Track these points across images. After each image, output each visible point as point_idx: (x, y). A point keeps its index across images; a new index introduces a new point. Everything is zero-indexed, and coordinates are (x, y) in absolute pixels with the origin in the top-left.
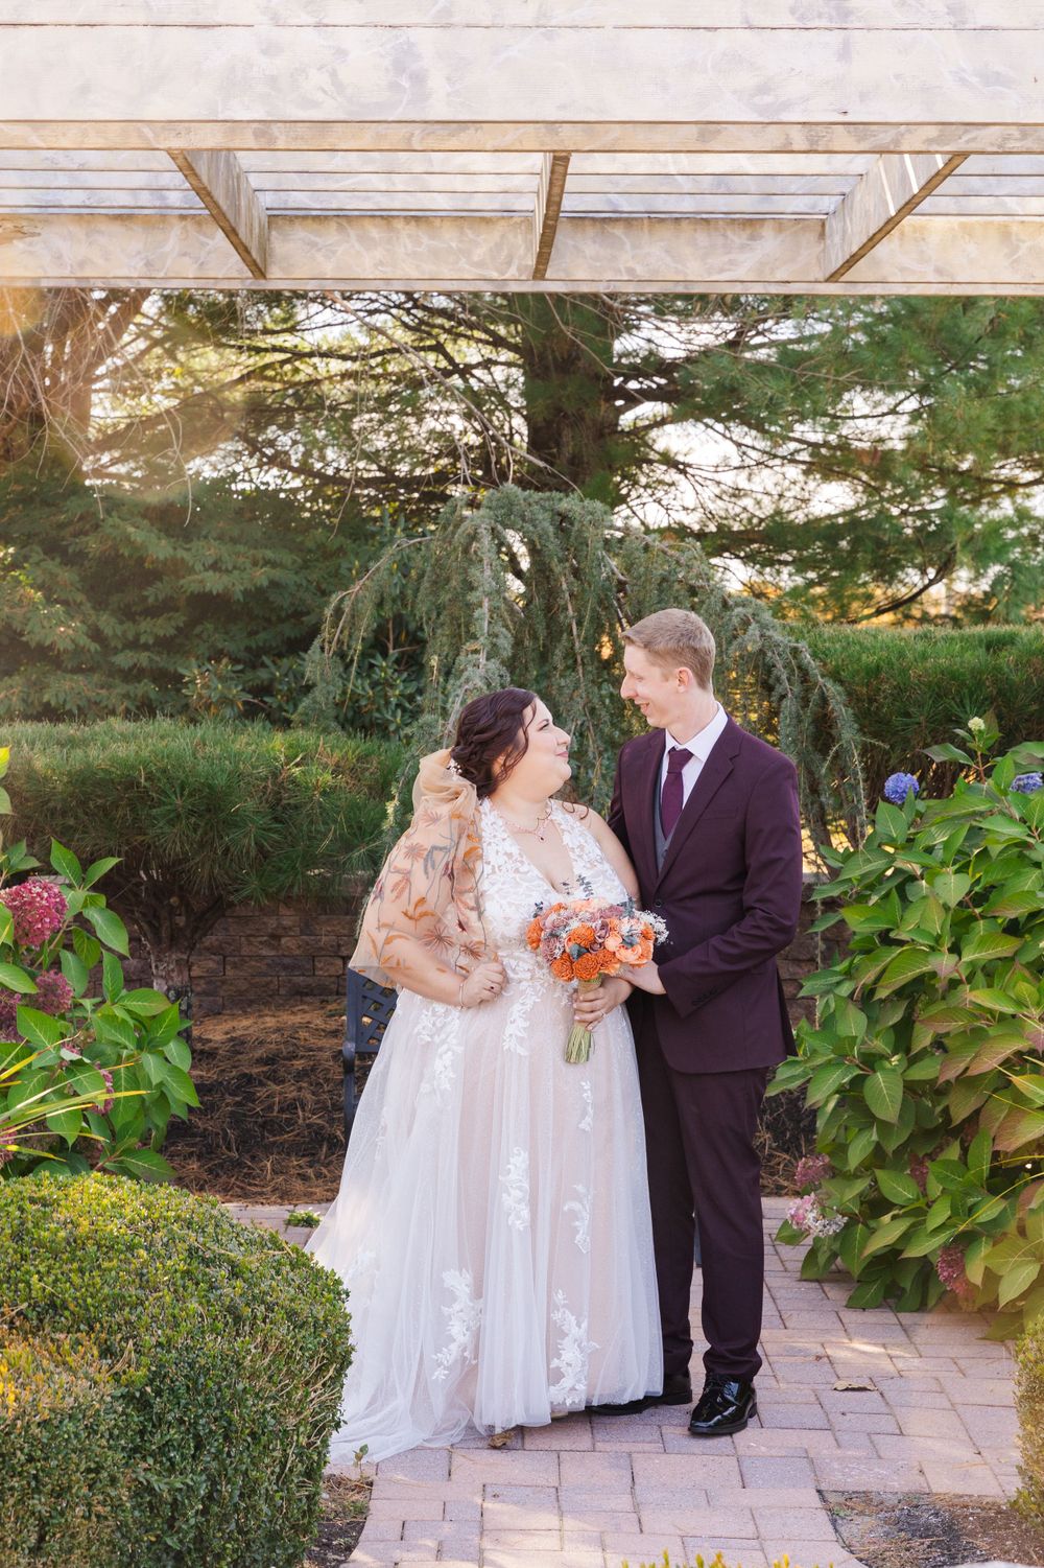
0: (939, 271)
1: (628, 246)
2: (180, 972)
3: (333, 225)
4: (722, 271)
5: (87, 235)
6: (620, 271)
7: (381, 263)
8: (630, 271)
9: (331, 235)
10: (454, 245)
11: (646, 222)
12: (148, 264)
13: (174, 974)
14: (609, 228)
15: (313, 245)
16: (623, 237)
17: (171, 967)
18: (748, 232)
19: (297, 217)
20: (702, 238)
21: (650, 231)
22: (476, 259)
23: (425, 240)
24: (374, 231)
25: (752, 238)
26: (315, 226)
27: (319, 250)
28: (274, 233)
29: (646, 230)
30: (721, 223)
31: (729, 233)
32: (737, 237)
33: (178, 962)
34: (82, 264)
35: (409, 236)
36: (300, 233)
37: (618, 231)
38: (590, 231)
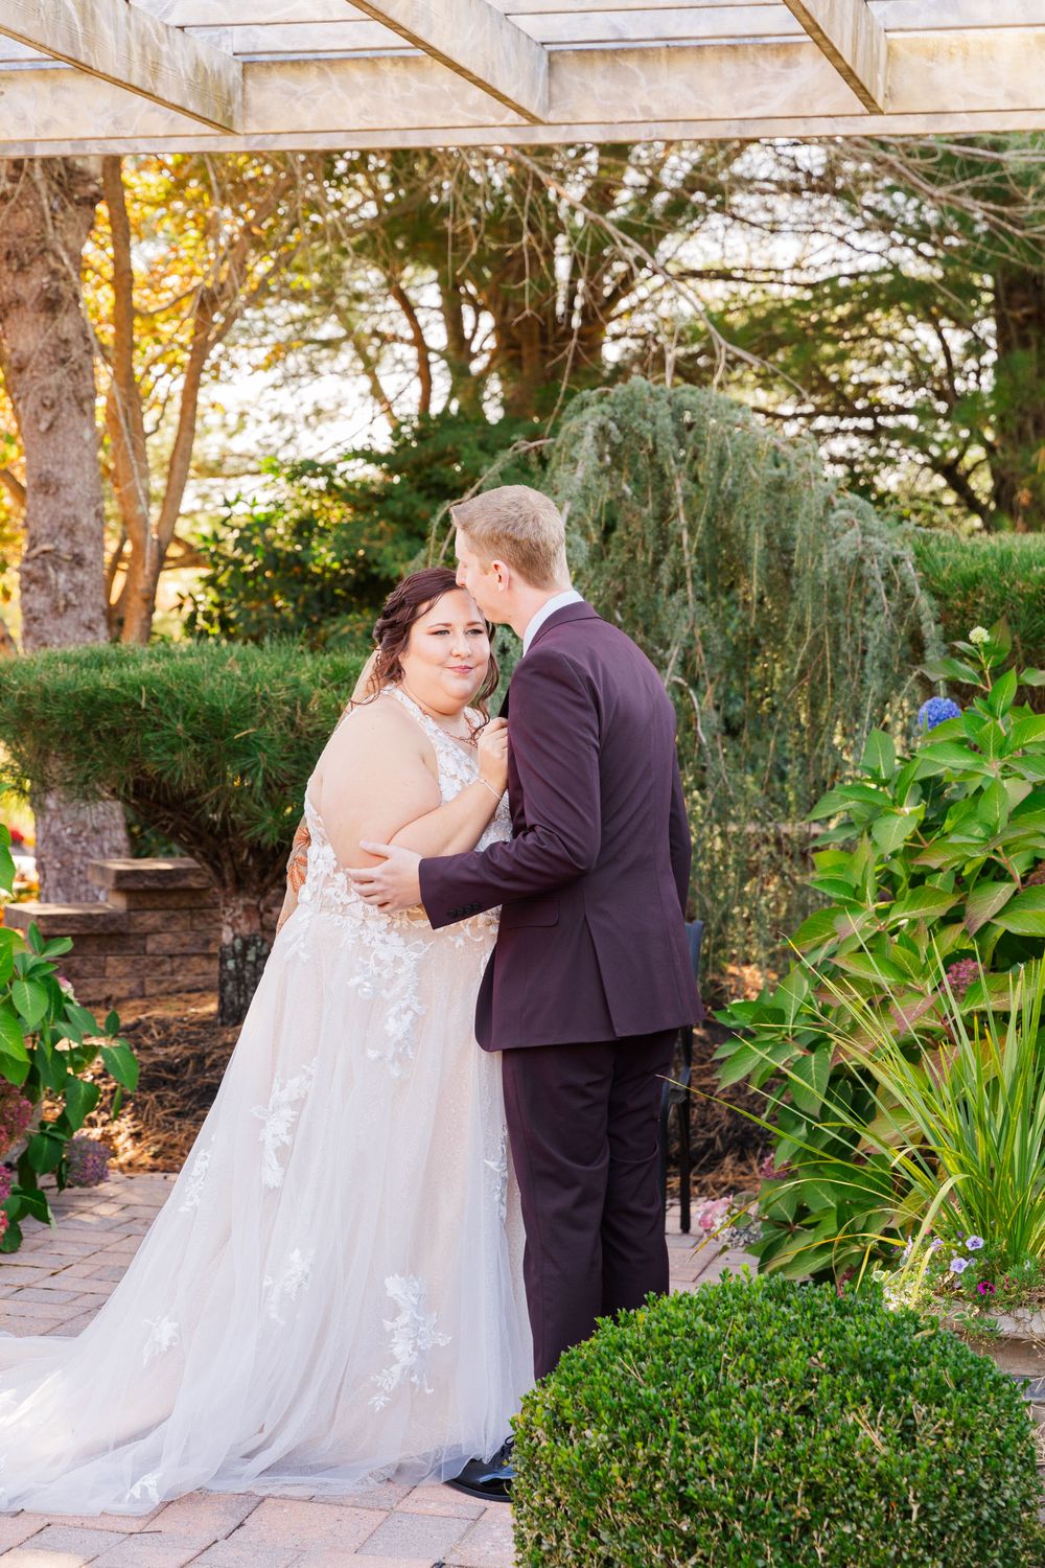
0: (1010, 96)
1: (643, 81)
2: (249, 919)
3: (314, 70)
4: (751, 106)
5: (53, 92)
6: (633, 110)
7: (366, 112)
8: (646, 110)
9: (311, 80)
10: (446, 87)
11: (663, 52)
12: (116, 122)
13: (241, 921)
14: (621, 61)
15: (293, 93)
16: (637, 71)
17: (238, 913)
18: (783, 57)
19: (274, 63)
20: (729, 67)
21: (668, 62)
22: (470, 103)
23: (414, 83)
24: (358, 75)
25: (788, 65)
26: (294, 72)
27: (298, 99)
28: (250, 82)
29: (663, 61)
30: (750, 49)
31: (760, 61)
32: (770, 66)
33: (246, 908)
34: (47, 125)
35: (397, 79)
36: (278, 81)
37: (631, 64)
38: (600, 65)
